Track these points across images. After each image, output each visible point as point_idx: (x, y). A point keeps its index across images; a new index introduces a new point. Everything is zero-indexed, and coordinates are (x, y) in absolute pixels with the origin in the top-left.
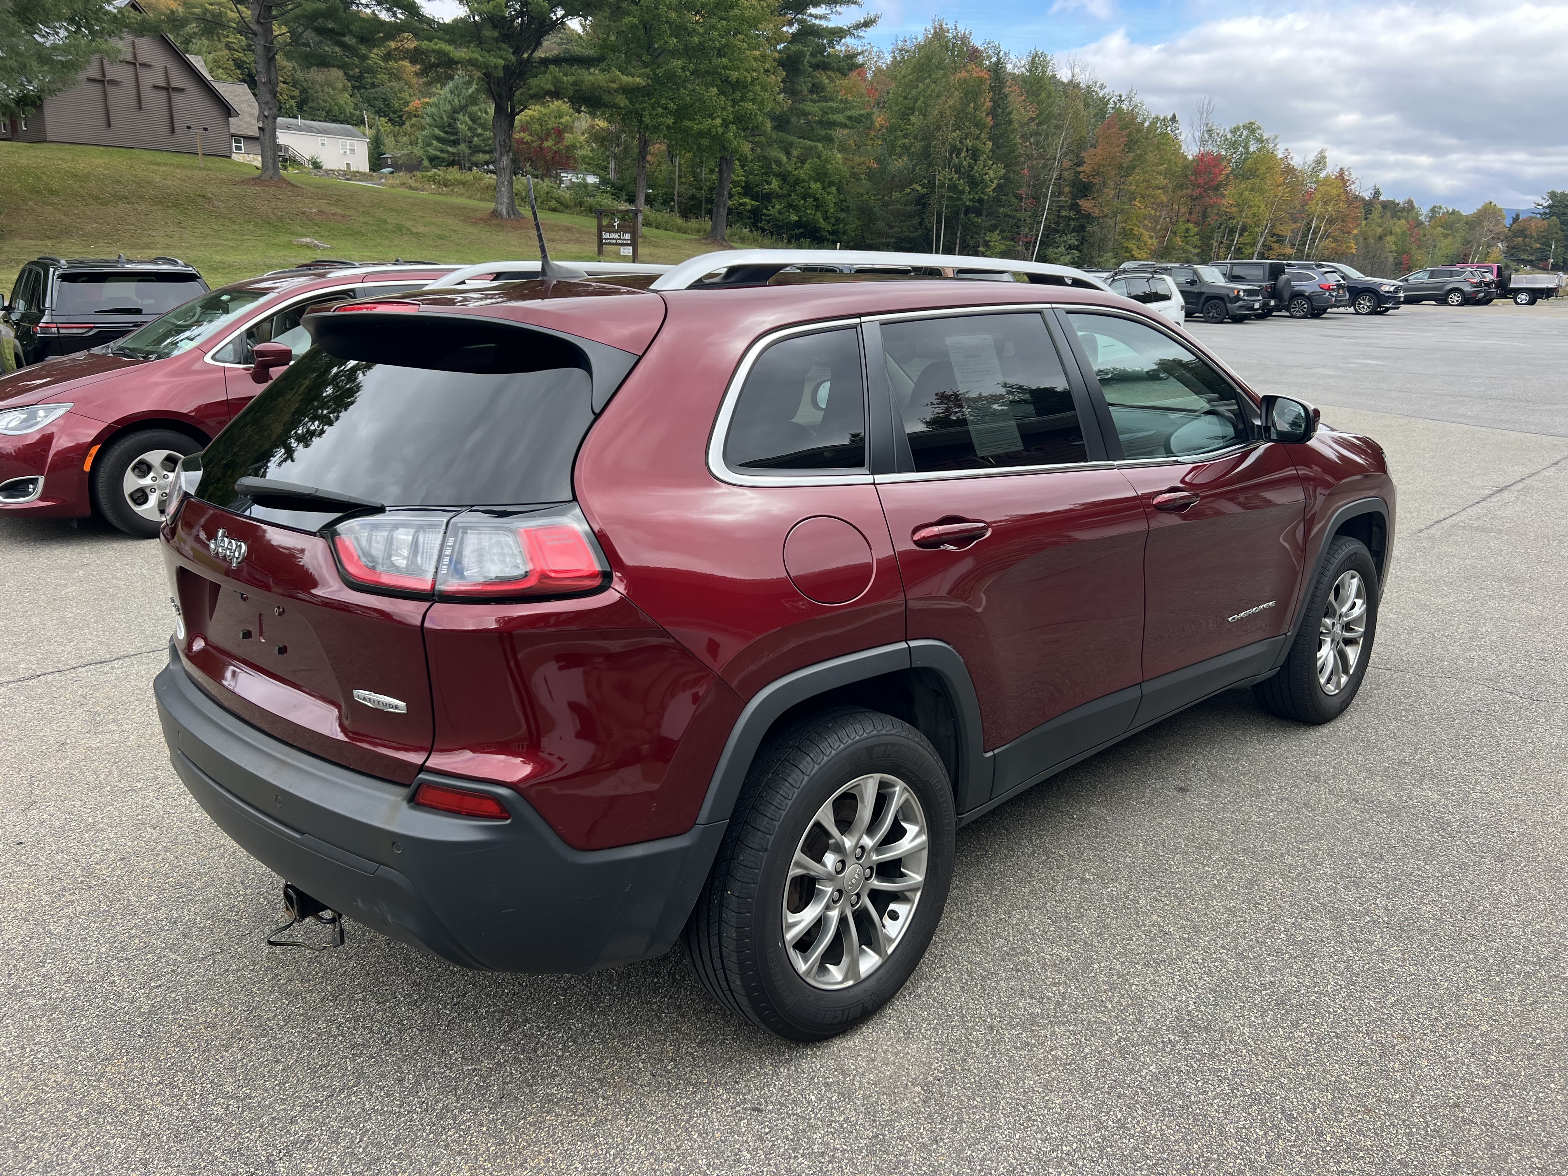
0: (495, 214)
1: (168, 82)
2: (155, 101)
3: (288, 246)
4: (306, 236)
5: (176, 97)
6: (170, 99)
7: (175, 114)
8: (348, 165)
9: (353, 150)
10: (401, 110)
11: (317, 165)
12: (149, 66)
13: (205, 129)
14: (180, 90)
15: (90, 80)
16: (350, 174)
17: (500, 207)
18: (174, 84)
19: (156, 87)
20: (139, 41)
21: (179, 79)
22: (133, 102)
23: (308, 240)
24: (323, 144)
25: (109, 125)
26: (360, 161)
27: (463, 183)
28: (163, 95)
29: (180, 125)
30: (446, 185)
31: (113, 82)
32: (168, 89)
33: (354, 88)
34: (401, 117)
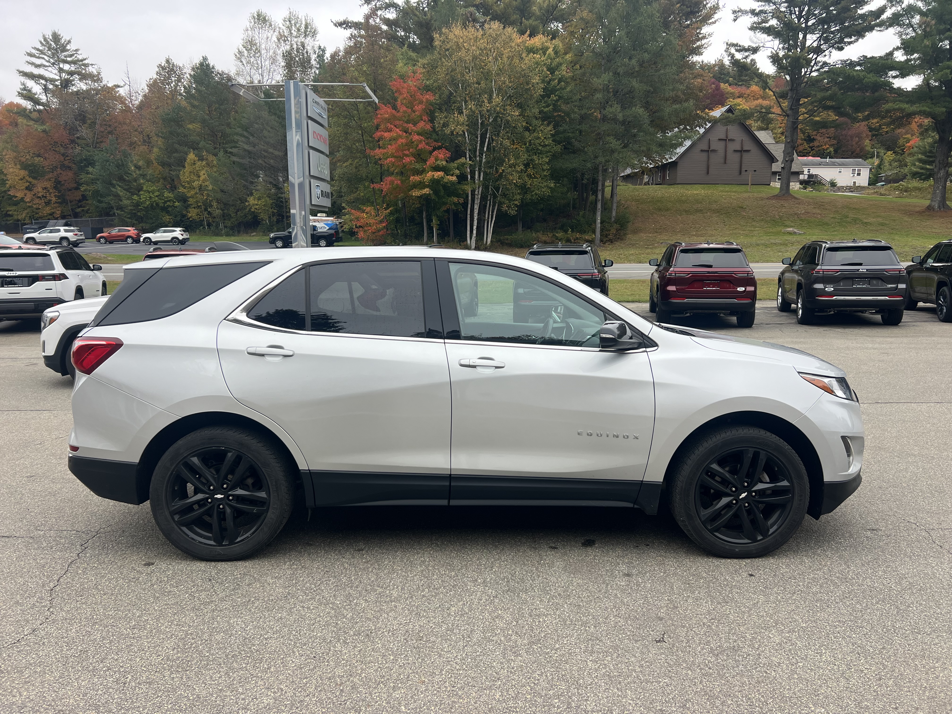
0: (930, 208)
1: (742, 147)
2: (734, 158)
3: (778, 233)
4: (791, 227)
5: (745, 155)
6: (741, 156)
7: (743, 164)
8: (855, 183)
9: (859, 174)
10: (904, 146)
11: (833, 184)
12: (733, 140)
13: (755, 171)
14: (748, 151)
15: (702, 151)
16: (854, 188)
17: (933, 203)
18: (745, 148)
19: (735, 151)
20: (730, 127)
21: (749, 145)
22: (722, 160)
23: (791, 229)
24: (840, 172)
25: (708, 173)
26: (863, 179)
27: (919, 189)
28: (738, 154)
29: (743, 170)
30: (906, 191)
31: (714, 151)
32: (742, 151)
33: (873, 135)
34: (903, 150)
